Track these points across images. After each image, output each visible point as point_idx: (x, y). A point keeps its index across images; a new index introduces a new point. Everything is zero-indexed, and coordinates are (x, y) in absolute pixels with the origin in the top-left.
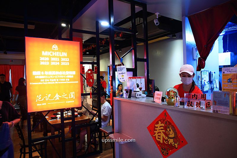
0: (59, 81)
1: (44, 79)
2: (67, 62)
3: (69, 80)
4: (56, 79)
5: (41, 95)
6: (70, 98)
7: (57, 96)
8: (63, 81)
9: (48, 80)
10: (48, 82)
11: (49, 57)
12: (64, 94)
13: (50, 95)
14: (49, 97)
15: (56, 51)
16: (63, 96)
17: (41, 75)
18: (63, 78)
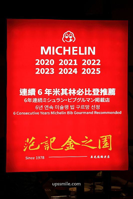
0: (76, 110)
1: (44, 104)
2: (96, 67)
3: (98, 107)
4: (69, 104)
5: (34, 139)
6: (100, 147)
7: (70, 143)
8: (85, 110)
9: (51, 107)
10: (50, 110)
11: (56, 58)
12: (86, 137)
13: (54, 138)
14: (51, 142)
15: (72, 45)
16: (83, 142)
17: (37, 96)
18: (86, 103)
